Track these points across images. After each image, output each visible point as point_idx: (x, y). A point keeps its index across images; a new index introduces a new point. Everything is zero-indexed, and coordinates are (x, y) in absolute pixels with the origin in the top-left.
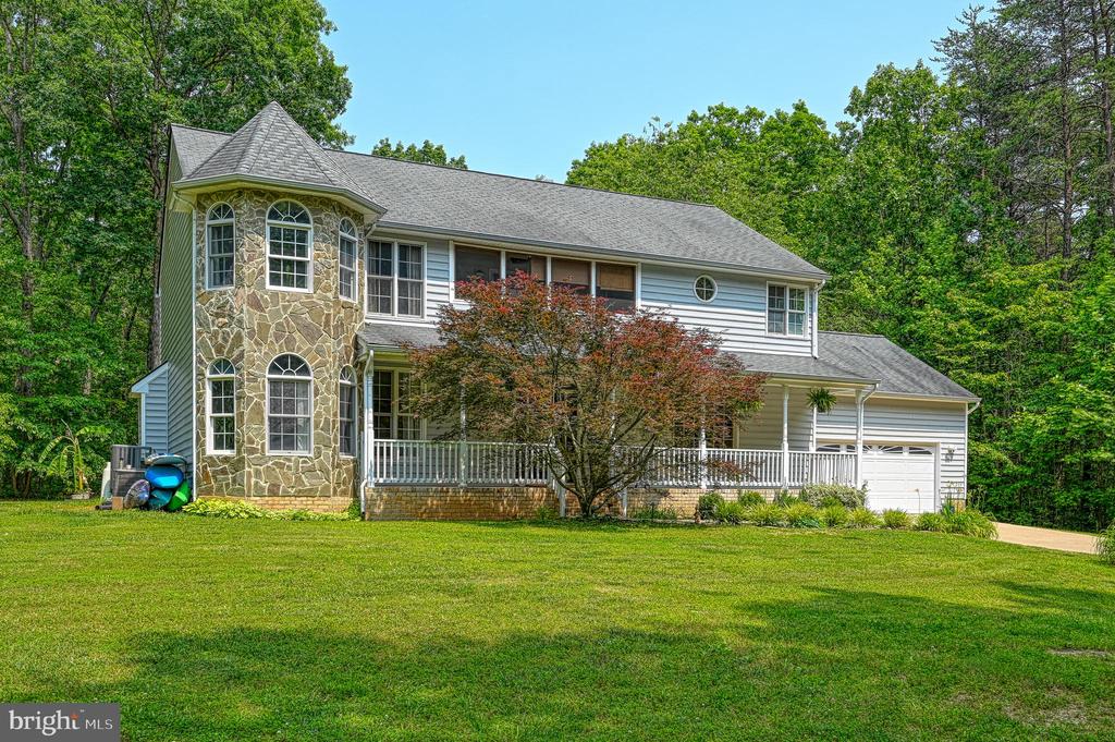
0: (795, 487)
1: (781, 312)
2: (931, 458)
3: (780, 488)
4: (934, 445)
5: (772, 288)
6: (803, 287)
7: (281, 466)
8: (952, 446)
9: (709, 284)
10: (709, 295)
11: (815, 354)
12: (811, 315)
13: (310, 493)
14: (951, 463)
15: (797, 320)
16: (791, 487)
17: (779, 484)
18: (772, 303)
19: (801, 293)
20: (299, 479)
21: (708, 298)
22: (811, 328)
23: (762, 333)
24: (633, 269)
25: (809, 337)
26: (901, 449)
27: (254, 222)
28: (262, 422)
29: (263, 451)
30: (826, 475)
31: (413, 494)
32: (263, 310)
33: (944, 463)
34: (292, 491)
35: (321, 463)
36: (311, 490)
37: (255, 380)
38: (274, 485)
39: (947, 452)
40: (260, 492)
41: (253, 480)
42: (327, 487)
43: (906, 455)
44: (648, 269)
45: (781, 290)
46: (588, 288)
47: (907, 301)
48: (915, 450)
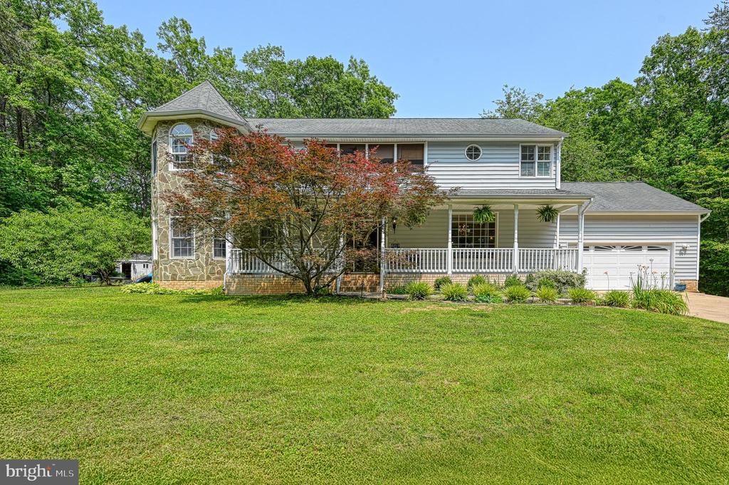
0: (525, 272)
1: (532, 163)
2: (668, 253)
3: (512, 273)
4: (671, 245)
5: (524, 148)
6: (549, 145)
7: (178, 264)
8: (685, 245)
9: (477, 149)
10: (476, 156)
11: (559, 187)
12: (556, 162)
13: (193, 279)
14: (684, 256)
15: (545, 168)
16: (520, 273)
17: (511, 271)
18: (524, 157)
19: (548, 149)
20: (187, 271)
21: (475, 158)
22: (556, 170)
23: (517, 177)
24: (422, 146)
25: (553, 177)
26: (641, 247)
27: (163, 138)
28: (167, 242)
29: (168, 256)
30: (563, 265)
31: (253, 279)
32: (167, 182)
33: (679, 256)
34: (184, 278)
35: (199, 263)
36: (194, 277)
37: (163, 220)
38: (173, 275)
39: (681, 248)
40: (166, 278)
41: (163, 272)
42: (202, 276)
43: (645, 251)
44: (432, 144)
45: (532, 148)
46: (393, 160)
47: (671, 163)
48: (652, 248)
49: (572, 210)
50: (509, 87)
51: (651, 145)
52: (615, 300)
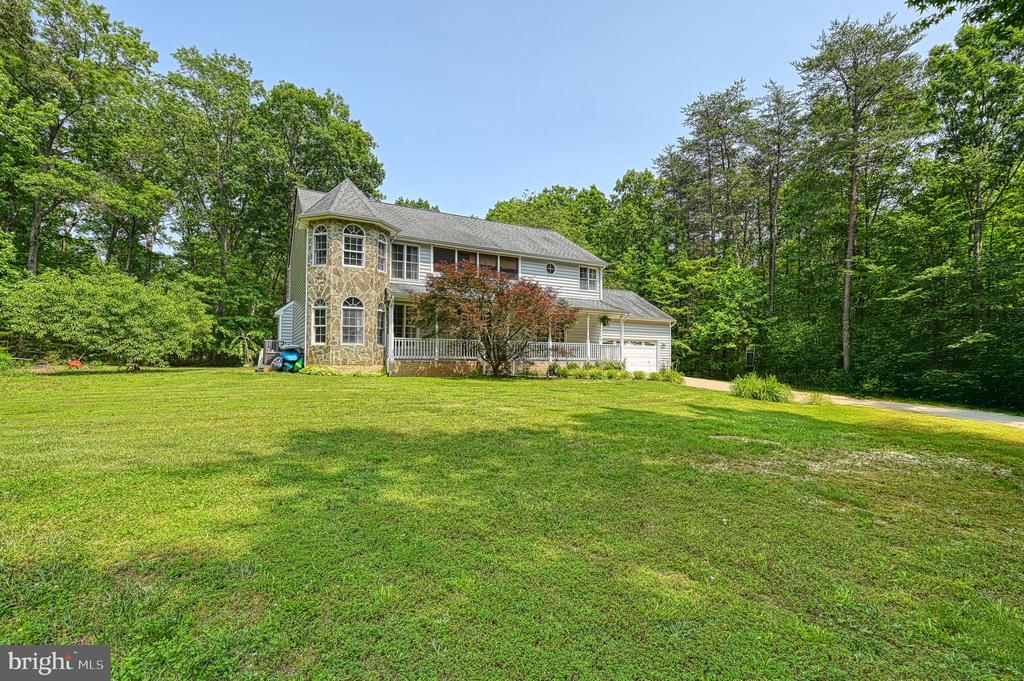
0: (593, 361)
1: (586, 280)
2: (655, 347)
3: (586, 361)
4: (656, 341)
5: (581, 269)
6: (596, 268)
7: (348, 350)
8: (664, 342)
9: (553, 267)
10: (553, 272)
11: (601, 299)
12: (599, 281)
13: (362, 364)
14: (664, 350)
15: (593, 283)
16: (591, 361)
17: (585, 359)
18: (581, 276)
19: (595, 271)
20: (357, 357)
22: (599, 287)
23: (577, 289)
24: (516, 259)
25: (599, 292)
26: (641, 343)
27: (337, 235)
28: (339, 329)
29: (340, 343)
30: (607, 355)
31: (413, 364)
32: (340, 276)
33: (661, 349)
34: (353, 363)
35: (368, 349)
36: (363, 362)
37: (336, 309)
38: (344, 360)
39: (662, 344)
40: (337, 363)
41: (334, 357)
42: (371, 361)
43: (643, 346)
44: (524, 259)
45: (586, 270)
46: (496, 267)
47: (642, 275)
48: (647, 343)
49: (617, 317)
50: (530, 192)
51: (627, 257)
52: (639, 377)
